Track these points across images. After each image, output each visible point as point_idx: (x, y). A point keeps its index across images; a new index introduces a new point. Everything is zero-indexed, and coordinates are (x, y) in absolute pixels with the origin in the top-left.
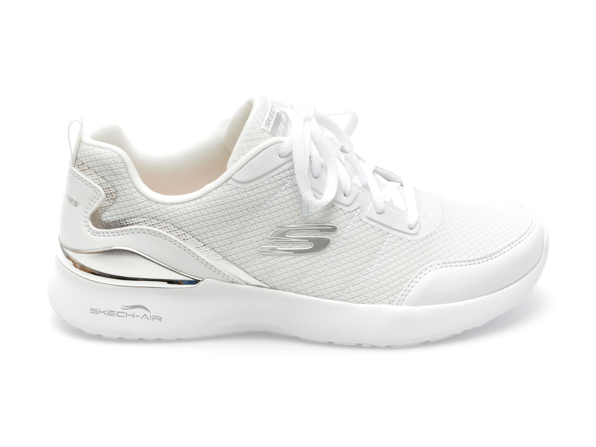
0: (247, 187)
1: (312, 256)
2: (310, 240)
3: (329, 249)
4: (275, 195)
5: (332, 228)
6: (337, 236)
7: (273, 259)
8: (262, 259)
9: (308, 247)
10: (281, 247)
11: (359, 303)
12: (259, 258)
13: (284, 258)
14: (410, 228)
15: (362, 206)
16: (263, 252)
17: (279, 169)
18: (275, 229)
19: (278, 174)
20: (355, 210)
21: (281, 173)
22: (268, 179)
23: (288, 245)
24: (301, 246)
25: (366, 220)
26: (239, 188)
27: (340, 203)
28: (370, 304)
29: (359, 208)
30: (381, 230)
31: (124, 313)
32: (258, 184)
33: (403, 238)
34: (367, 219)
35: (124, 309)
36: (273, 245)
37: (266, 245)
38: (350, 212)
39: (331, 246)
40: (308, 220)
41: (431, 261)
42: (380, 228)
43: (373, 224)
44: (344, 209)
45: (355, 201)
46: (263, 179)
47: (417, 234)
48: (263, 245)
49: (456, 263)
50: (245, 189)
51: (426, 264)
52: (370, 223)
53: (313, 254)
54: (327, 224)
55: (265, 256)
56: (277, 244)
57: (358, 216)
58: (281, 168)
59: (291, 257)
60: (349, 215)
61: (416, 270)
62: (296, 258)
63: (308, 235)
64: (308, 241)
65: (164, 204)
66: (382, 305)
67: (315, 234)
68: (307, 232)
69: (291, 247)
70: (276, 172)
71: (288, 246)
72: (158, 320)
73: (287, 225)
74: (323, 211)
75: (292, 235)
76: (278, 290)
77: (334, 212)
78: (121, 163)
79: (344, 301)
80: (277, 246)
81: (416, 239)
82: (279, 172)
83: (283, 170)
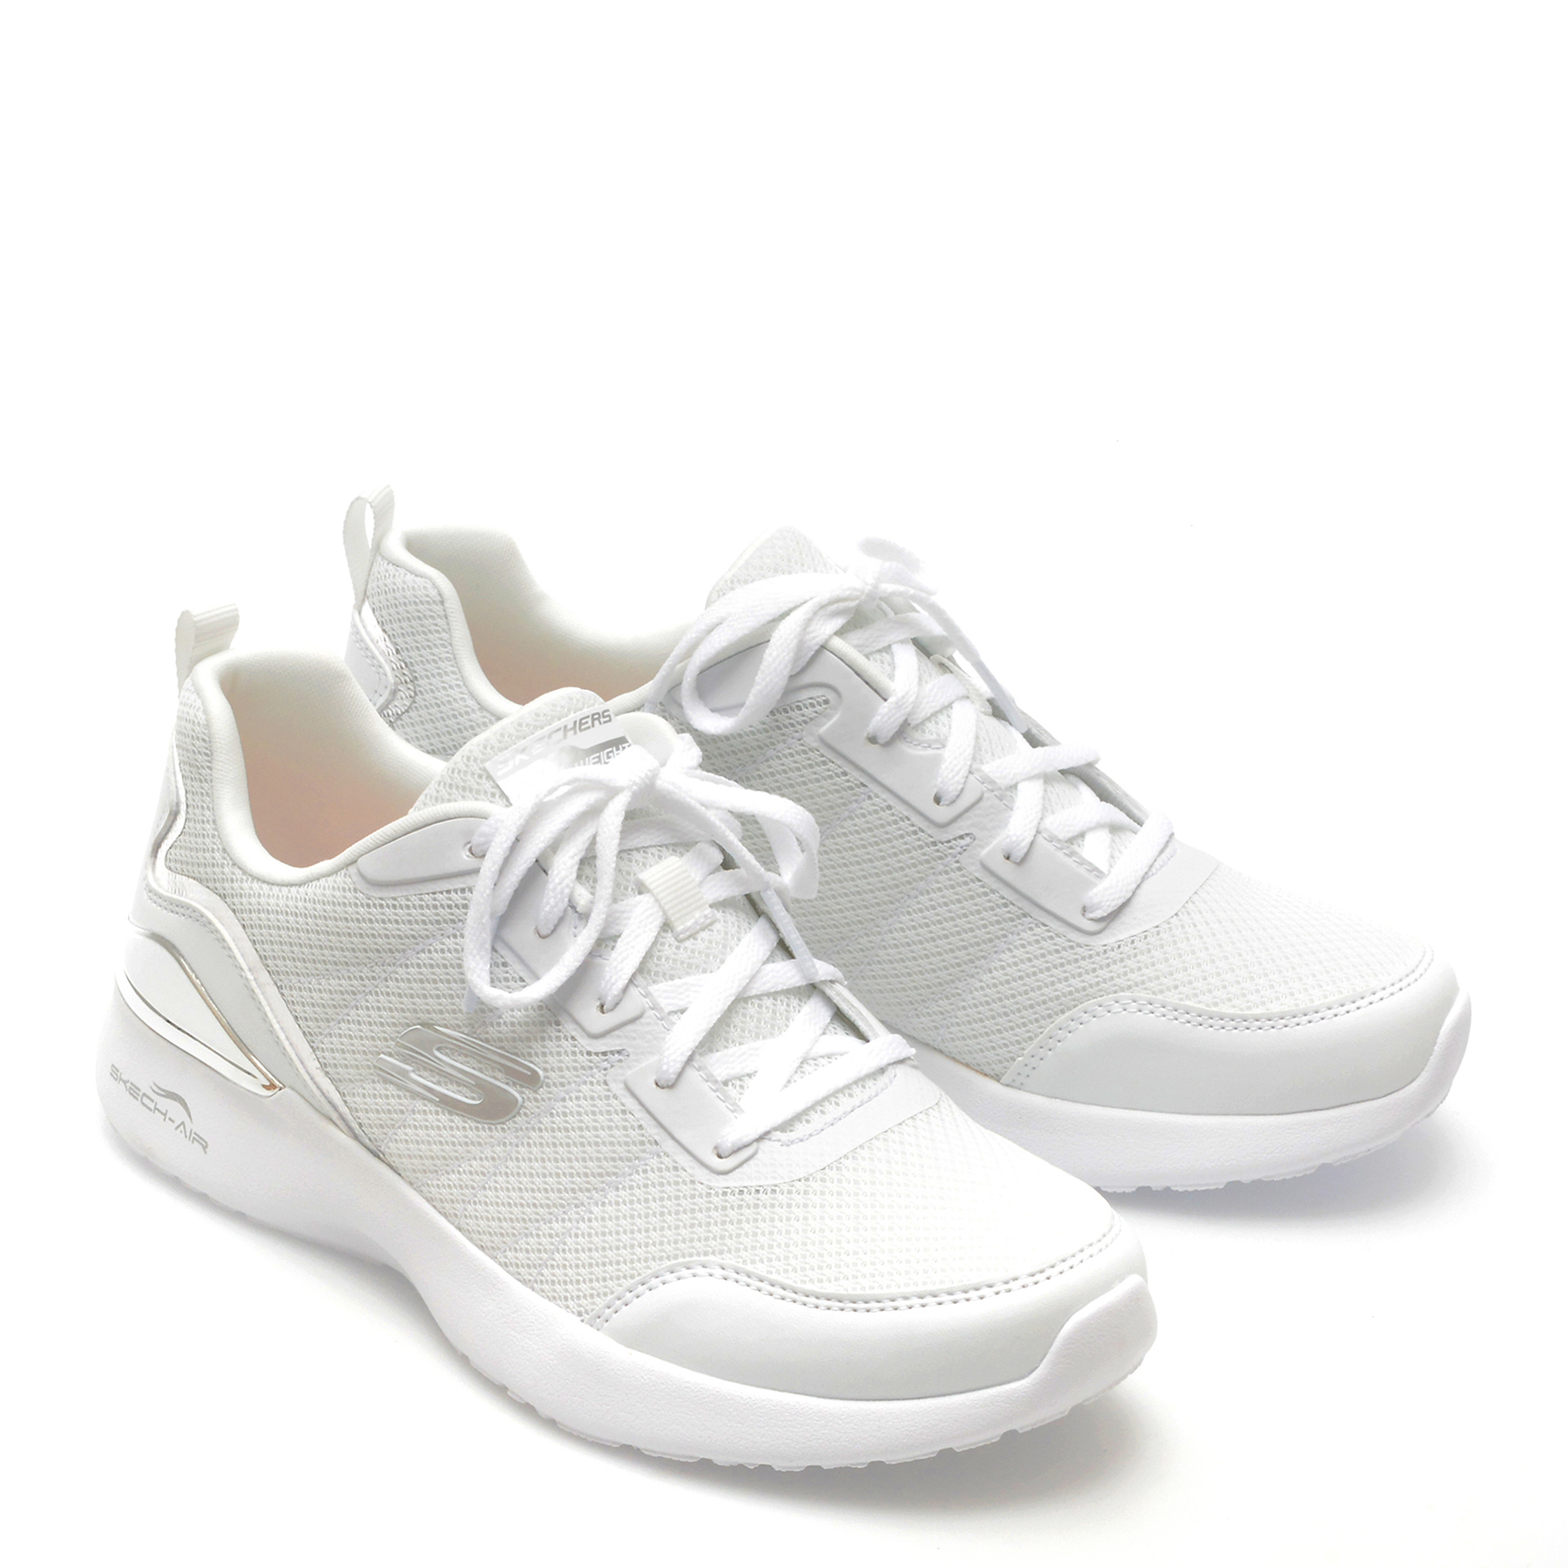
0: (375, 895)
1: (473, 1125)
2: (480, 1086)
3: (510, 1124)
4: (427, 940)
5: (529, 1073)
6: (536, 1100)
7: (399, 1097)
8: (378, 1086)
9: (473, 1098)
10: (420, 1076)
11: (524, 1282)
12: (374, 1082)
13: (419, 1105)
14: (721, 1152)
15: (630, 1050)
16: (381, 1069)
17: (455, 880)
18: (415, 1025)
19: (448, 892)
20: (604, 1054)
21: (456, 891)
22: (422, 894)
23: (434, 1077)
24: (460, 1092)
25: (617, 1088)
26: (361, 892)
27: (576, 1022)
28: (543, 1297)
29: (619, 1052)
30: (640, 1127)
31: (153, 1101)
32: (399, 899)
33: (682, 1168)
34: (622, 1086)
35: (153, 1091)
36: (404, 1062)
37: (390, 1055)
38: (589, 1053)
39: (518, 1119)
40: (487, 1033)
41: (713, 1253)
42: (642, 1122)
43: (630, 1103)
44: (580, 1040)
45: (617, 1032)
46: (411, 891)
47: (726, 1173)
48: (385, 1054)
49: (762, 1281)
50: (369, 899)
51: (698, 1254)
52: (624, 1101)
53: (479, 1122)
54: (525, 1060)
55: (385, 1081)
56: (413, 1062)
57: (604, 1072)
58: (461, 879)
59: (433, 1108)
60: (583, 1059)
61: (668, 1258)
62: (441, 1117)
63: (480, 1070)
64: (473, 1083)
65: (245, 872)
66: (563, 1311)
67: (493, 1074)
68: (480, 1062)
69: (439, 1083)
70: (446, 885)
71: (434, 1080)
72: (200, 1147)
73: (440, 1026)
74: (527, 1024)
75: (447, 1055)
76: (402, 1178)
77: (550, 1038)
78: (204, 740)
79: (500, 1264)
80: (411, 1068)
81: (712, 1184)
82: (452, 888)
83: (462, 886)
